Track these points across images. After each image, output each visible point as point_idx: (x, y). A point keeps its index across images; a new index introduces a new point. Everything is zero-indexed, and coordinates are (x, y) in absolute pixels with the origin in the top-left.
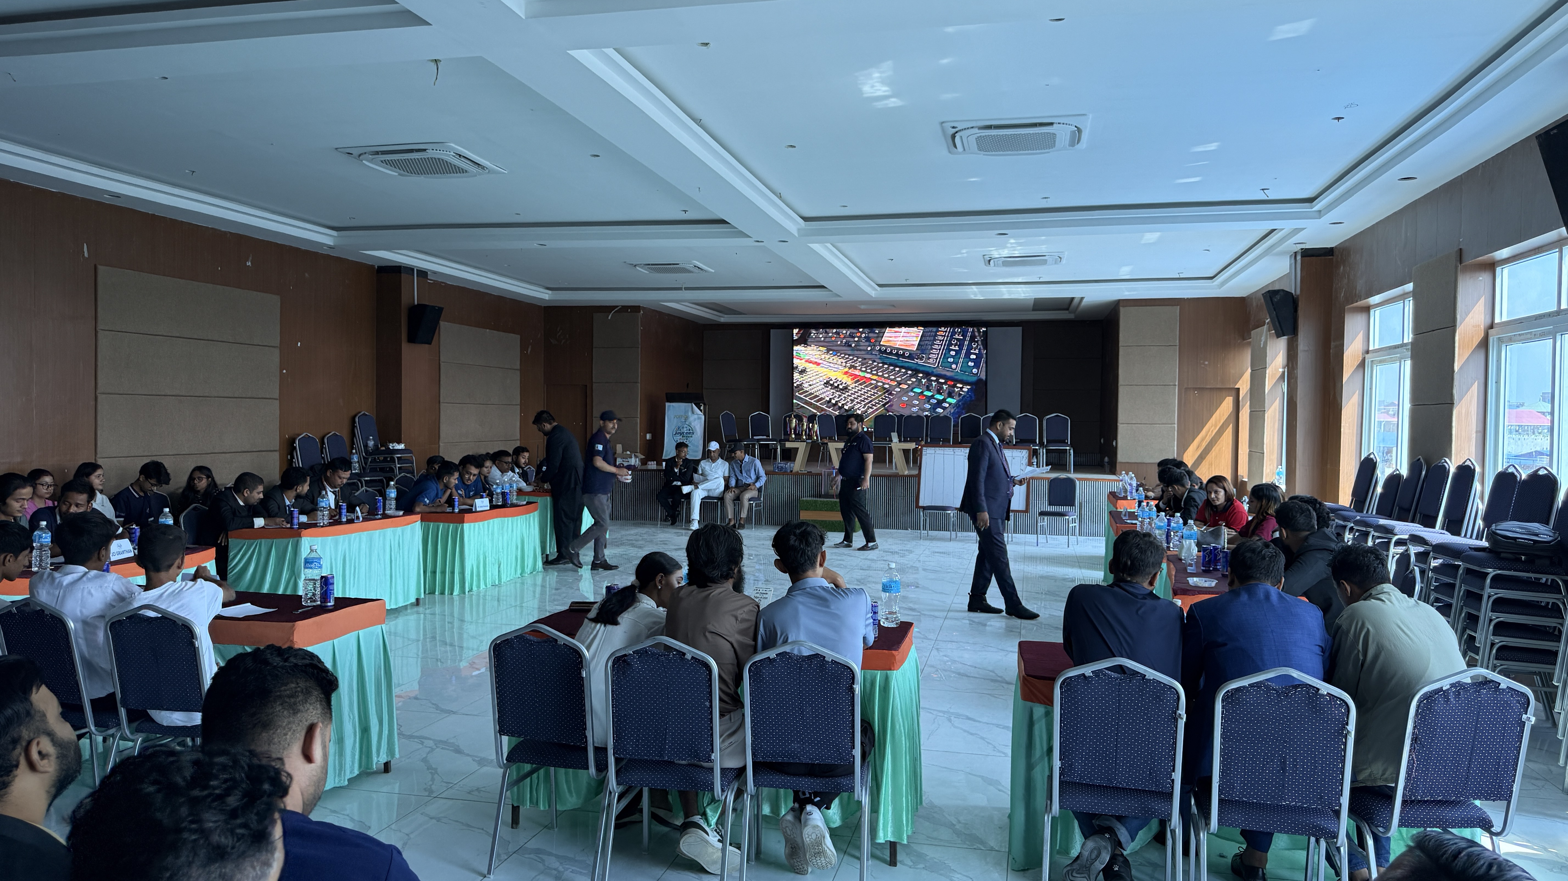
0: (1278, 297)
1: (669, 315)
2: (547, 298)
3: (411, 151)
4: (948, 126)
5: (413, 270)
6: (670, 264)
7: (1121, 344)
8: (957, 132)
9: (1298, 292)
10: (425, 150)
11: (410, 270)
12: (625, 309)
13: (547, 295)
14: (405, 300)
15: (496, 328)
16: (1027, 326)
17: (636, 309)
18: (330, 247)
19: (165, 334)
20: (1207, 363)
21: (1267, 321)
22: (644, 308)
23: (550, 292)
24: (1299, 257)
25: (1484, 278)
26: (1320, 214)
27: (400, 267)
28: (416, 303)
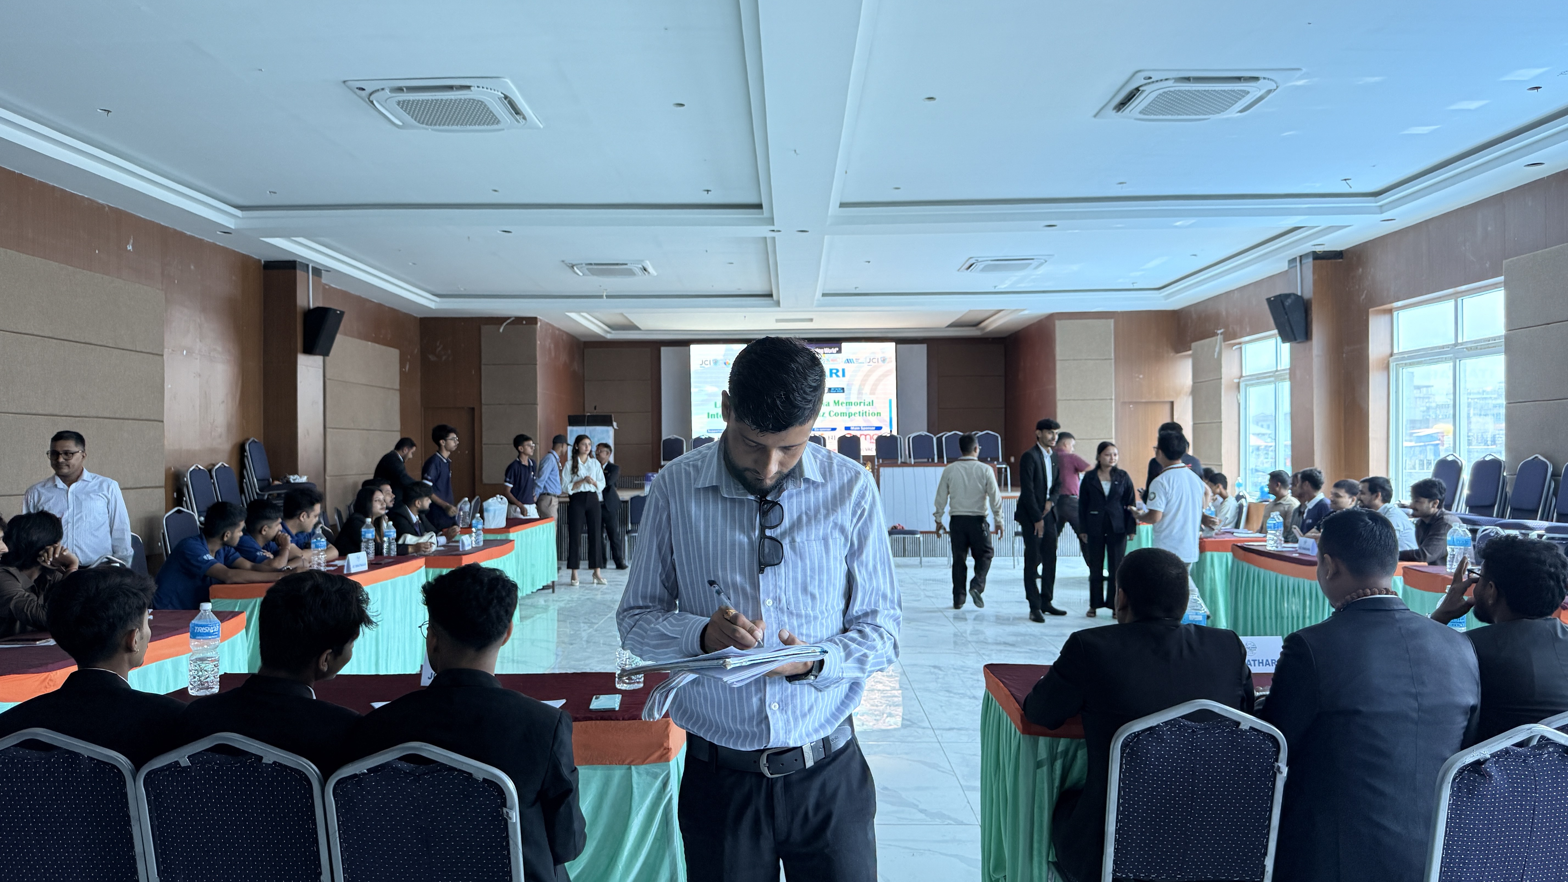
1: (558, 329)
2: (433, 307)
3: (451, 88)
4: (1143, 74)
5: (308, 266)
6: (617, 264)
7: (1057, 358)
8: (1145, 85)
9: (1311, 295)
10: (468, 87)
11: (305, 266)
12: (519, 320)
13: (435, 304)
14: (302, 302)
15: (377, 340)
17: (533, 320)
18: (227, 232)
19: (35, 333)
20: (1141, 376)
22: (540, 320)
23: (437, 299)
26: (1382, 209)
27: (295, 261)
28: (312, 305)
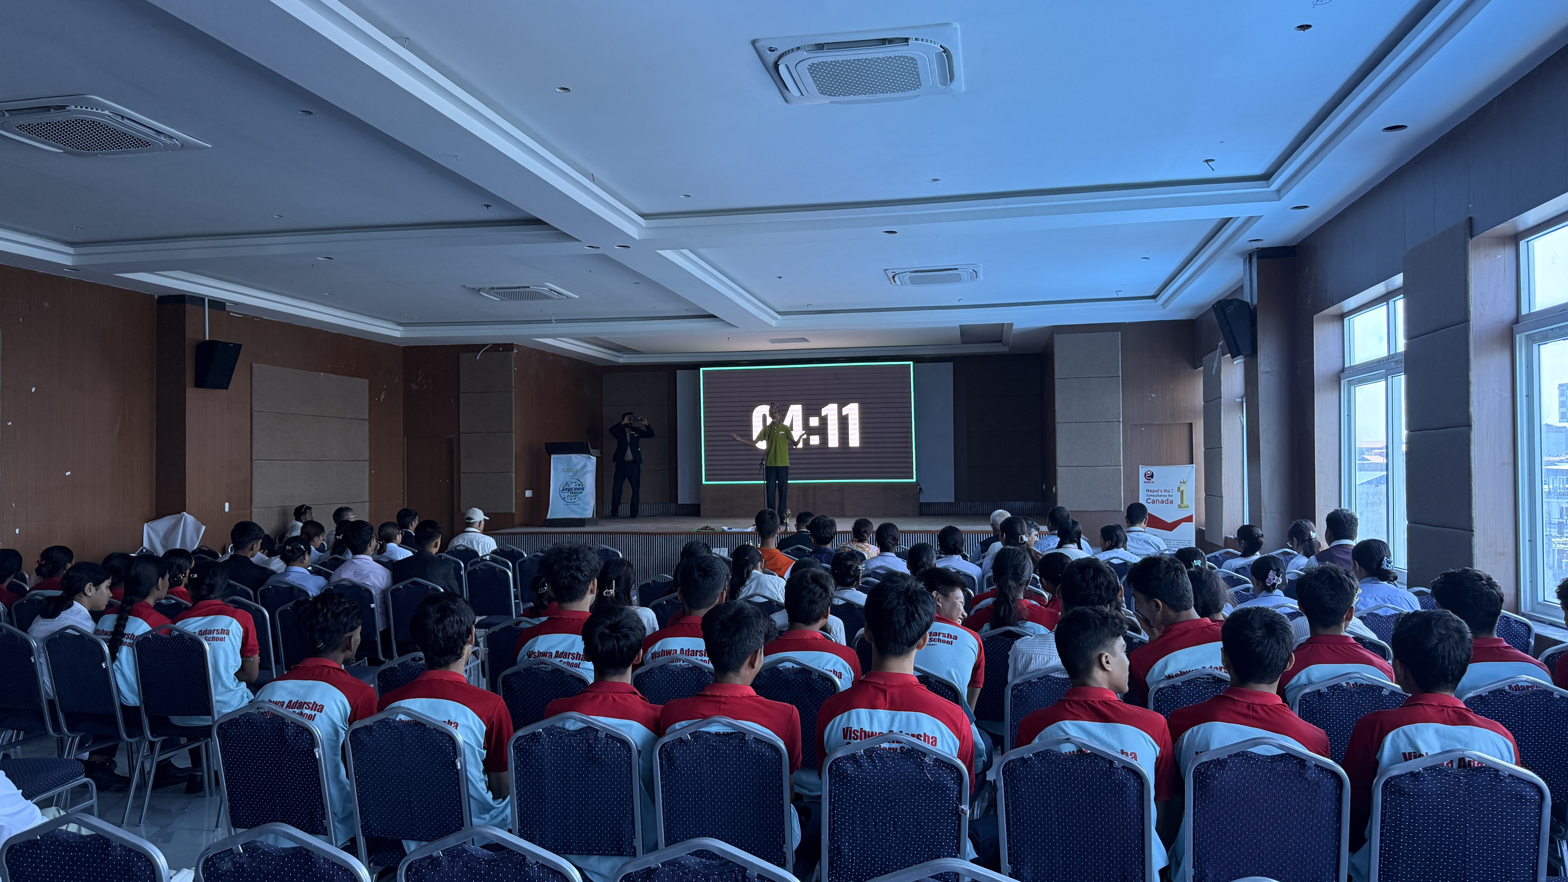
0: (1231, 308)
1: (553, 355)
2: (399, 336)
4: (762, 45)
5: (203, 300)
6: (518, 288)
7: (1057, 376)
8: (780, 57)
9: (1255, 302)
10: (62, 107)
11: (198, 300)
12: (495, 347)
13: (399, 332)
14: (191, 335)
15: (335, 371)
16: (959, 362)
17: (509, 347)
18: (74, 269)
20: (1154, 395)
21: (1220, 344)
22: (518, 347)
23: (401, 328)
24: (1254, 260)
25: (1505, 255)
26: (1278, 195)
27: (184, 296)
28: (207, 339)
